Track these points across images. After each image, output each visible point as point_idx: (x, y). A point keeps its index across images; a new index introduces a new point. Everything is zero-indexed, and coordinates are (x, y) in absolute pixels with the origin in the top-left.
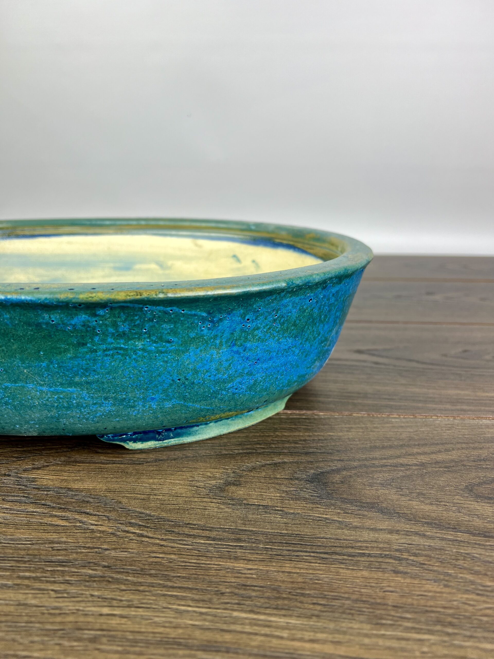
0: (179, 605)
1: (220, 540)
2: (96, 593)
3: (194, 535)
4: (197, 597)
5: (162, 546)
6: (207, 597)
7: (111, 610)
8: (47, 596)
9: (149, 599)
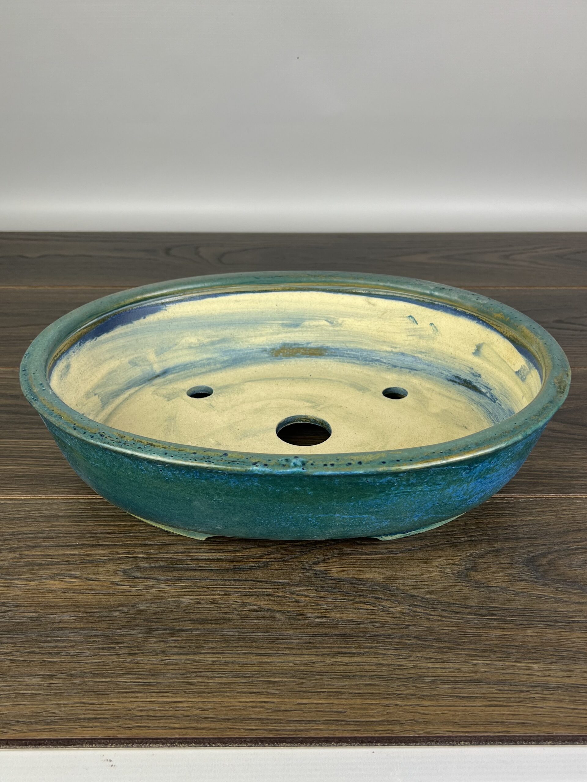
0: (472, 660)
1: (480, 615)
2: (418, 655)
3: (461, 612)
4: (480, 654)
5: (444, 621)
6: (486, 654)
7: (433, 665)
8: (390, 658)
9: (453, 657)
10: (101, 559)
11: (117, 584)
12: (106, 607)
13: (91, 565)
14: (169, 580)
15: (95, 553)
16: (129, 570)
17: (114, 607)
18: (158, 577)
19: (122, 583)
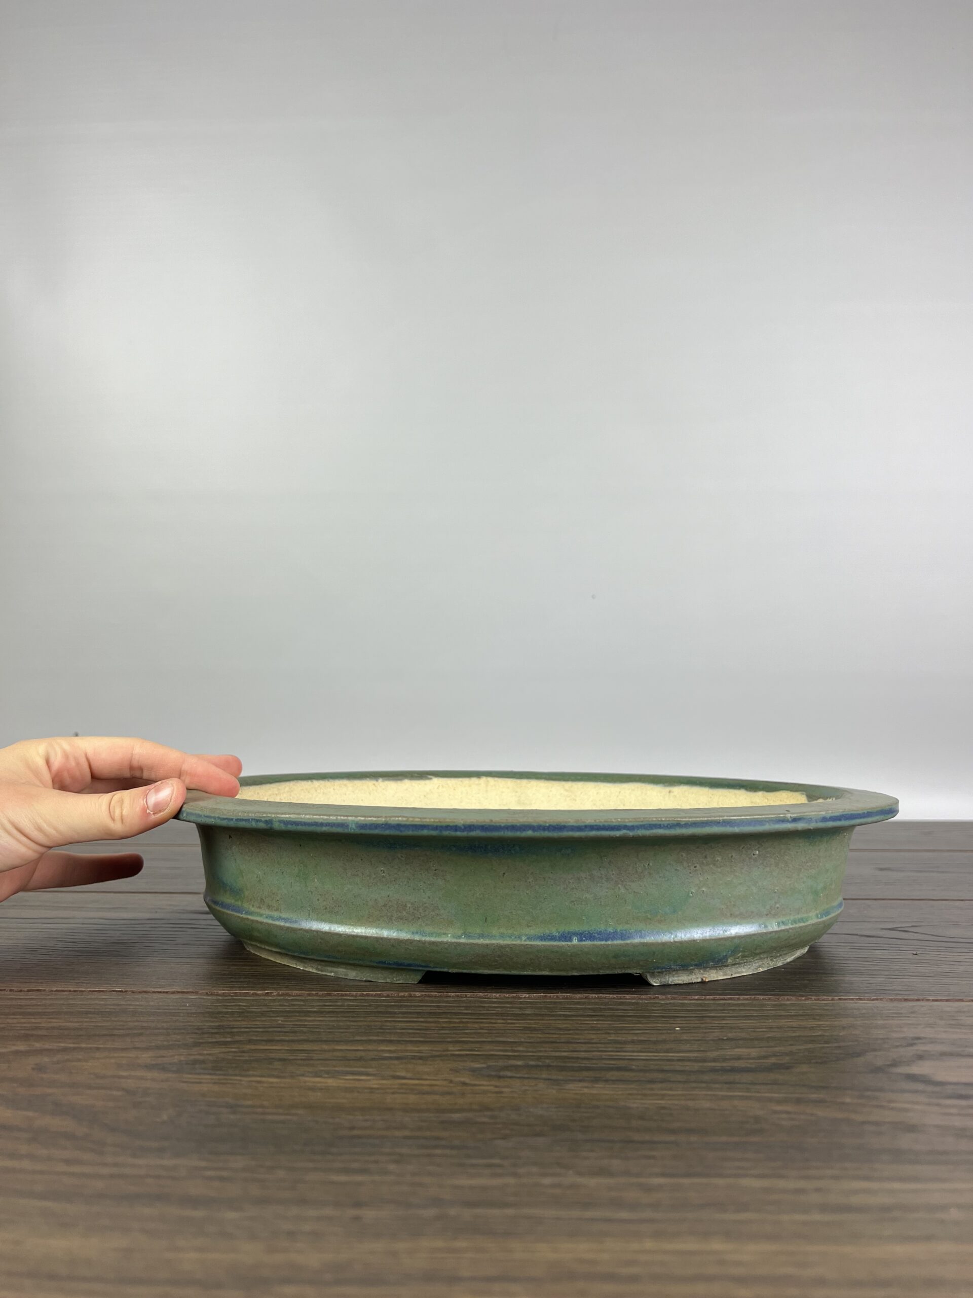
10: (415, 1056)
11: (464, 1084)
12: (452, 1111)
13: (396, 1062)
14: (580, 1081)
15: (399, 1048)
16: (483, 1068)
17: (471, 1110)
18: (554, 1077)
19: (477, 1082)
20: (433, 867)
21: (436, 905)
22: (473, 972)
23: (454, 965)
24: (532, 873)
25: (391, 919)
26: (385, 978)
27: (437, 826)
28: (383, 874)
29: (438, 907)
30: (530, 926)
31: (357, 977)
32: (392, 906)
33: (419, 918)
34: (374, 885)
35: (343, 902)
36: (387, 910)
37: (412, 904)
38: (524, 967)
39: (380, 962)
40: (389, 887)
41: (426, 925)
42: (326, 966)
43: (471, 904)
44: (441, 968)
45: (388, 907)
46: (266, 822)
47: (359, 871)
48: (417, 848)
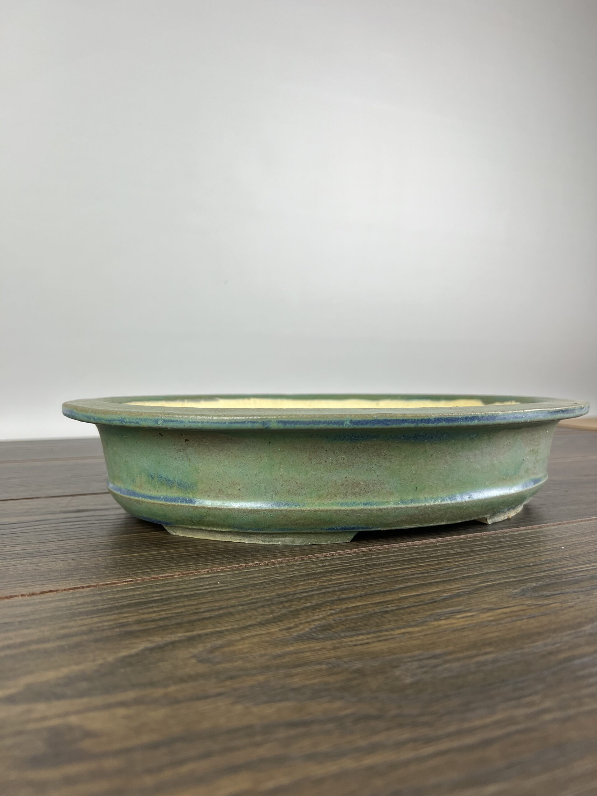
20: (384, 452)
21: (383, 481)
22: (398, 528)
23: (387, 525)
24: (450, 453)
25: (346, 495)
26: (327, 541)
27: (415, 420)
28: (343, 461)
29: (384, 483)
30: (444, 491)
31: (303, 543)
32: (348, 485)
33: (368, 492)
34: (335, 470)
35: (306, 485)
36: (344, 488)
37: (365, 482)
38: (434, 520)
39: (330, 529)
40: (347, 471)
41: (374, 497)
42: (273, 537)
43: (408, 479)
44: (377, 528)
45: (345, 486)
46: (264, 423)
47: (322, 459)
48: (375, 439)
